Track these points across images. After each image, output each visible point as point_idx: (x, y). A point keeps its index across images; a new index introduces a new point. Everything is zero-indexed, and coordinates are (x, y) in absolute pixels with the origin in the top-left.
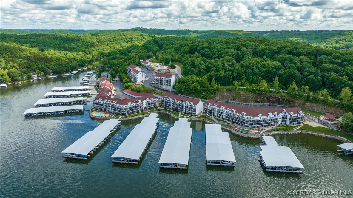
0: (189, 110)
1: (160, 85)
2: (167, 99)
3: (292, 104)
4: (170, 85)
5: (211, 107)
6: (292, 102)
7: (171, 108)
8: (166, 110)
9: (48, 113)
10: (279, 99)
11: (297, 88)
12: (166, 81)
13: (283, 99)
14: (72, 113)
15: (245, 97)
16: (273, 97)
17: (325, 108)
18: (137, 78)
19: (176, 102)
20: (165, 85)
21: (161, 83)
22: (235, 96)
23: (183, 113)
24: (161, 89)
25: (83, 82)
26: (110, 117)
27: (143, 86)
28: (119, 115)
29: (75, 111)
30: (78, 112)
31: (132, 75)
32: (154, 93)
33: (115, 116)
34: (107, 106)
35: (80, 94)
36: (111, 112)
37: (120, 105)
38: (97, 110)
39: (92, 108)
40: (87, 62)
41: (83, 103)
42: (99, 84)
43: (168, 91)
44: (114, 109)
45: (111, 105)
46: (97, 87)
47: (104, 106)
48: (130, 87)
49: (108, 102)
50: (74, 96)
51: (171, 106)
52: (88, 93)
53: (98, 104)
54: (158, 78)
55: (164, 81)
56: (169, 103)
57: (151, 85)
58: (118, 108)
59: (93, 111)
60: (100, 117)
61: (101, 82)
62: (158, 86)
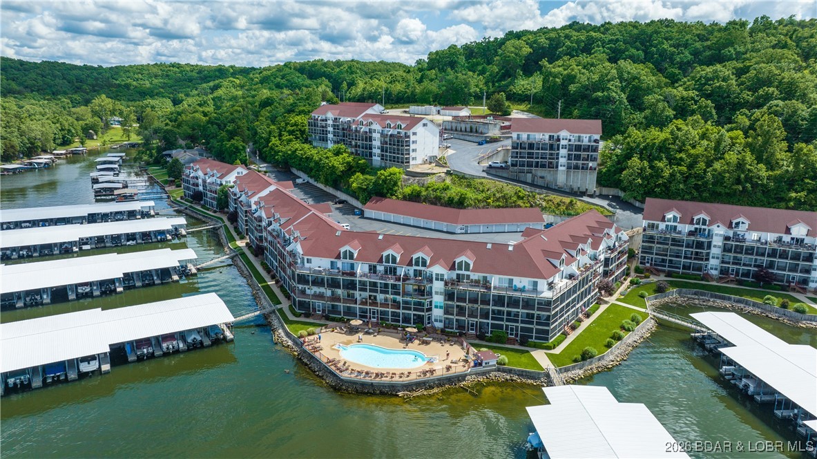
1: (540, 172)
2: (687, 228)
4: (592, 169)
7: (715, 272)
12: (578, 148)
14: (166, 354)
18: (412, 147)
20: (569, 168)
21: (546, 161)
23: (810, 295)
24: (548, 188)
25: (105, 189)
26: (479, 369)
27: (461, 178)
28: (513, 342)
29: (181, 345)
30: (201, 343)
31: (376, 136)
32: (531, 206)
33: (503, 357)
34: (405, 294)
35: (131, 237)
36: (439, 325)
37: (511, 281)
38: (327, 318)
39: (281, 310)
40: (79, 128)
41: (177, 281)
42: (201, 188)
43: (583, 194)
44: (466, 305)
45: (438, 286)
46: (191, 202)
47: (382, 292)
48: (396, 188)
49: (410, 264)
50: (101, 245)
51: (713, 262)
52: (176, 229)
53: (334, 284)
54: (528, 138)
55: (563, 152)
56: (700, 245)
57: (493, 172)
58: (499, 300)
59: (311, 329)
60: (413, 378)
61: (215, 178)
62: (529, 178)
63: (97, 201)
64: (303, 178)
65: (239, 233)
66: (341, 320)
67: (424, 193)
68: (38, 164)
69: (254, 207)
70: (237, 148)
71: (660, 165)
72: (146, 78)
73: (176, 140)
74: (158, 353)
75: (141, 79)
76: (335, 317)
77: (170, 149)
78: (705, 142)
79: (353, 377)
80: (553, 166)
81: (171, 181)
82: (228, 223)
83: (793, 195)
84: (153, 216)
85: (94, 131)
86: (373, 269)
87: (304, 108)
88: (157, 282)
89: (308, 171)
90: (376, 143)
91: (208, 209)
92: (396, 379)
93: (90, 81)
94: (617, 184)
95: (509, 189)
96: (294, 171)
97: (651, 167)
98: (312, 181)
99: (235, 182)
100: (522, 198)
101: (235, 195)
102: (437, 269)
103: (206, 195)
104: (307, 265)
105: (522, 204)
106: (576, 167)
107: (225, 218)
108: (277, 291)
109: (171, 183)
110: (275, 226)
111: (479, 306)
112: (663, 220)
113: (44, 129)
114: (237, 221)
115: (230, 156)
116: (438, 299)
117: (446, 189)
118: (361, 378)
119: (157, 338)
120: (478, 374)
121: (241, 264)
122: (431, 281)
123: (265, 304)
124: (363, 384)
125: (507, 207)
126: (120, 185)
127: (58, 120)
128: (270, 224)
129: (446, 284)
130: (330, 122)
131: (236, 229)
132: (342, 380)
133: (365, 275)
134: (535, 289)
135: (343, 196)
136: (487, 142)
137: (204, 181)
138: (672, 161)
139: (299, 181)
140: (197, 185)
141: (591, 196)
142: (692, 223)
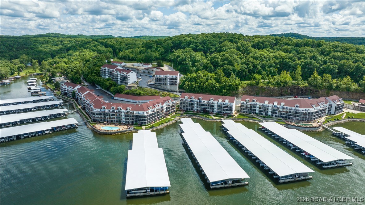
0: (223, 110)
1: (163, 86)
2: (189, 100)
3: (316, 94)
4: (176, 85)
5: (249, 103)
6: (316, 92)
7: (196, 110)
8: (191, 114)
9: (25, 136)
10: (302, 90)
11: (319, 77)
12: (172, 79)
13: (306, 90)
14: (63, 130)
15: (269, 91)
16: (296, 89)
17: (349, 95)
18: (128, 79)
19: (202, 101)
20: (170, 84)
21: (164, 83)
22: (258, 91)
23: (214, 114)
24: (165, 90)
25: (34, 92)
26: (130, 130)
27: (141, 88)
28: (139, 125)
29: (66, 128)
30: (71, 128)
31: (119, 75)
32: (159, 95)
33: (135, 127)
34: (116, 116)
35: (48, 106)
36: (124, 122)
37: (138, 112)
38: (100, 122)
39: (89, 121)
40: (17, 68)
41: (63, 117)
42: (67, 92)
43: (174, 91)
44: (129, 118)
45: (123, 114)
46: (64, 96)
47: (111, 116)
48: (123, 91)
49: (117, 109)
50: (39, 109)
51: (195, 108)
52: (60, 104)
53: (101, 114)
54: (159, 77)
55: (168, 80)
56: (192, 104)
57: (150, 86)
58: (136, 116)
59: (95, 124)
60: (115, 131)
61: (71, 88)
62: (160, 87)
63: (32, 96)
64: (98, 88)
65: (79, 104)
66: (103, 122)
67: (130, 92)
68: (6, 83)
69: (83, 97)
70: (77, 78)
71: (193, 83)
72: (39, 44)
73: (56, 74)
74: (61, 130)
75: (37, 45)
76: (101, 122)
77: (54, 77)
78: (204, 77)
79: (103, 131)
80: (166, 84)
81: (56, 89)
82: (75, 102)
83: (224, 91)
84: (52, 100)
85: (22, 69)
86: (109, 111)
87: (100, 64)
88: (58, 117)
89: (100, 85)
90: (119, 78)
91: (69, 98)
92: (112, 131)
93: (15, 46)
94: (183, 89)
95: (153, 90)
96: (96, 85)
97: (191, 84)
98: (101, 88)
99: (77, 90)
100: (157, 93)
101: (77, 94)
102: (123, 110)
103: (68, 94)
104: (95, 110)
105: (156, 95)
106: (172, 84)
107: (74, 100)
108: (88, 118)
109: (56, 90)
110: (88, 102)
111: (132, 118)
112: (184, 98)
113: (6, 70)
114: (78, 101)
115: (75, 80)
116: (123, 117)
117: (137, 91)
118: (105, 131)
119: (61, 126)
120: (129, 131)
121: (79, 112)
122: (122, 113)
123: (85, 120)
124: (105, 133)
125: (152, 95)
126: (39, 91)
127: (8, 66)
128: (87, 101)
129: (125, 113)
130: (107, 70)
131: (78, 103)
132: (101, 132)
133: (107, 112)
134: (143, 114)
135: (110, 93)
136: (152, 76)
137: (68, 90)
138: (196, 82)
139: (97, 88)
140: (65, 91)
141: (176, 92)
142: (190, 99)
